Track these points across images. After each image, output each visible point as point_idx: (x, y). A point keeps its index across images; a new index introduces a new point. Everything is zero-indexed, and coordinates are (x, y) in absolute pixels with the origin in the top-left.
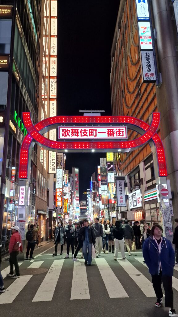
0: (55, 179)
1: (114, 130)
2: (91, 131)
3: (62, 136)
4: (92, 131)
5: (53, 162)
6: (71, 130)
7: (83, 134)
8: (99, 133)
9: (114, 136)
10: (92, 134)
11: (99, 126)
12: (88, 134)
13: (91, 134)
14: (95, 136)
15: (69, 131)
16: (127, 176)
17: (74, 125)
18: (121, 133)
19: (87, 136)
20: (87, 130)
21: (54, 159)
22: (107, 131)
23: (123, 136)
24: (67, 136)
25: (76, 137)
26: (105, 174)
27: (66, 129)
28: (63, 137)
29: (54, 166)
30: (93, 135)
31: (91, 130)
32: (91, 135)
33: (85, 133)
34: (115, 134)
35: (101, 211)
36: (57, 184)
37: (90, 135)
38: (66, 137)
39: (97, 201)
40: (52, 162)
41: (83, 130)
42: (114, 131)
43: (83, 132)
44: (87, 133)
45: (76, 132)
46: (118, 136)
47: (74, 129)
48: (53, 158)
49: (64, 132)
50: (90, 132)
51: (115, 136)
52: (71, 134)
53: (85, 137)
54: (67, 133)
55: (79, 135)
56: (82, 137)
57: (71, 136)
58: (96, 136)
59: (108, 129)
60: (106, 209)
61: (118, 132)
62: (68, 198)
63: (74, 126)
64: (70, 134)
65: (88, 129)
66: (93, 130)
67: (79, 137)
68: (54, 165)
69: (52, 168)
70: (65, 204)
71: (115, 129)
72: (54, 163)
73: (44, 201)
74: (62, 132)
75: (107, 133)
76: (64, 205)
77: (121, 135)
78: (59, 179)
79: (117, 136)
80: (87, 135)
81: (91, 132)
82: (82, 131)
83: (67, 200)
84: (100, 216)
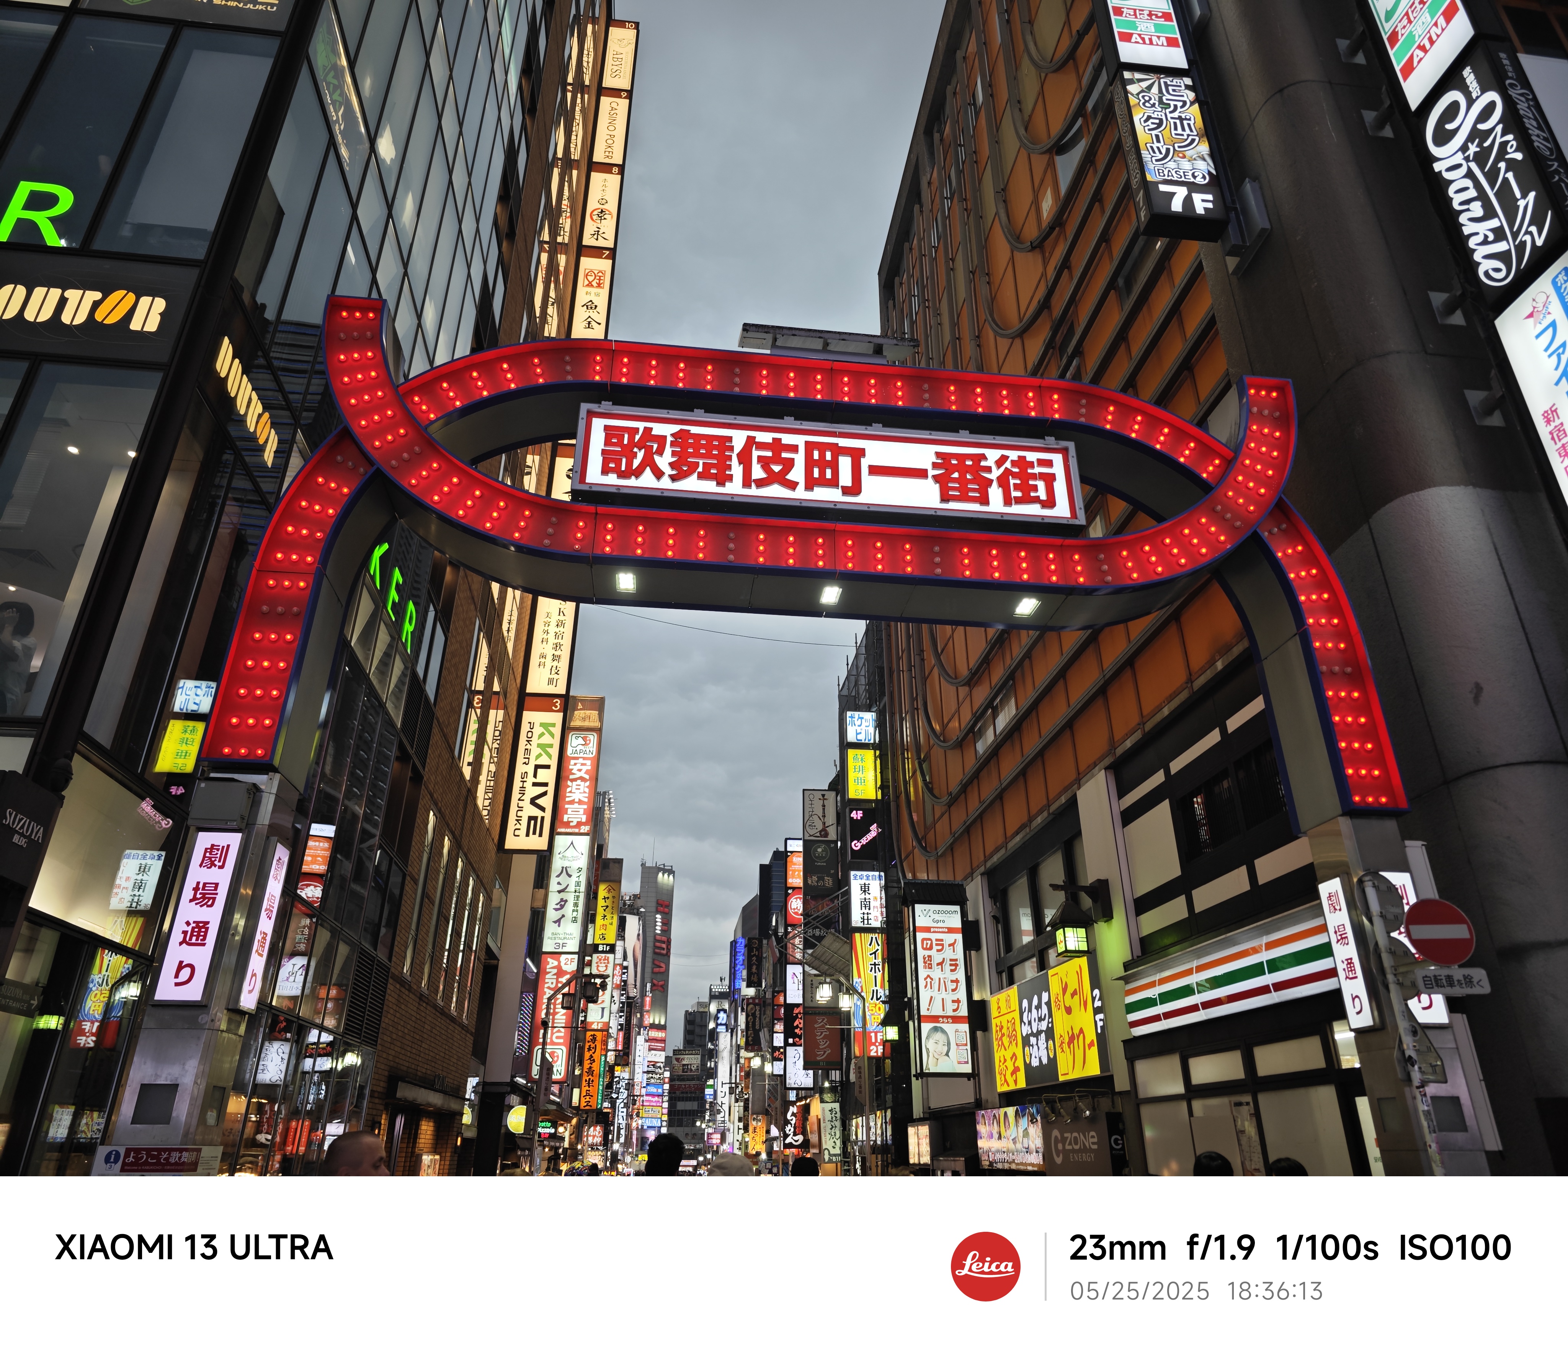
0: (542, 891)
1: (983, 463)
2: (822, 455)
3: (605, 471)
4: (828, 456)
5: (535, 784)
6: (669, 439)
7: (758, 472)
8: (875, 470)
9: (984, 500)
10: (829, 474)
11: (877, 429)
12: (797, 474)
13: (822, 473)
14: (846, 491)
15: (661, 440)
16: (978, 880)
17: (699, 407)
18: (1035, 488)
19: (793, 485)
20: (794, 449)
21: (548, 767)
22: (935, 466)
23: (1050, 503)
24: (638, 473)
25: (709, 487)
26: (829, 882)
27: (641, 425)
28: (612, 479)
29: (543, 809)
30: (834, 482)
31: (822, 447)
32: (823, 482)
33: (777, 468)
34: (995, 493)
35: (793, 1109)
36: (550, 928)
37: (810, 484)
38: (632, 482)
39: (775, 1049)
40: (530, 779)
41: (762, 446)
42: (989, 469)
43: (760, 459)
44: (789, 465)
45: (709, 455)
46: (1019, 501)
47: (695, 430)
48: (541, 762)
49: (620, 443)
50: (810, 464)
51: (996, 504)
52: (672, 465)
53: (776, 492)
54: (640, 455)
55: (730, 478)
56: (754, 491)
57: (673, 478)
58: (855, 489)
59: (938, 455)
60: (827, 1097)
61: (1015, 475)
62: (605, 1019)
63: (699, 414)
64: (664, 461)
65: (799, 440)
66: (838, 451)
67: (735, 488)
68: (538, 801)
69: (530, 818)
70: (587, 1055)
71: (993, 455)
72: (541, 790)
73: (453, 1019)
74: (607, 442)
75: (936, 478)
76: (581, 1063)
77: (1037, 500)
78: (562, 895)
79: (1008, 501)
80: (790, 477)
81: (823, 464)
82: (756, 454)
83: (599, 1035)
84: (788, 1140)
